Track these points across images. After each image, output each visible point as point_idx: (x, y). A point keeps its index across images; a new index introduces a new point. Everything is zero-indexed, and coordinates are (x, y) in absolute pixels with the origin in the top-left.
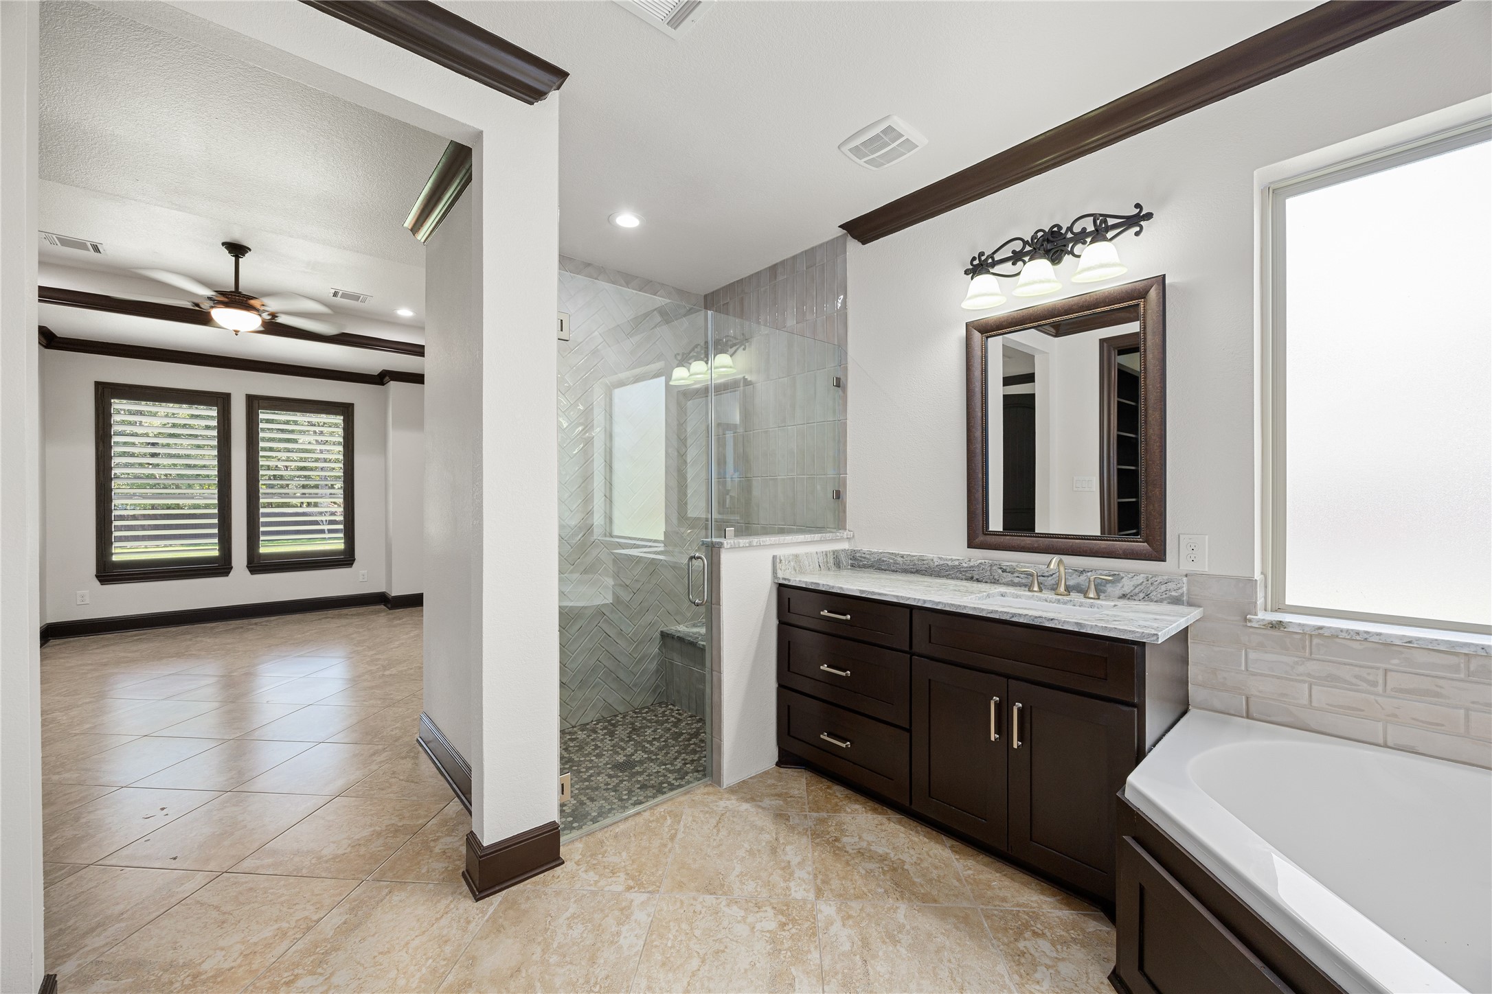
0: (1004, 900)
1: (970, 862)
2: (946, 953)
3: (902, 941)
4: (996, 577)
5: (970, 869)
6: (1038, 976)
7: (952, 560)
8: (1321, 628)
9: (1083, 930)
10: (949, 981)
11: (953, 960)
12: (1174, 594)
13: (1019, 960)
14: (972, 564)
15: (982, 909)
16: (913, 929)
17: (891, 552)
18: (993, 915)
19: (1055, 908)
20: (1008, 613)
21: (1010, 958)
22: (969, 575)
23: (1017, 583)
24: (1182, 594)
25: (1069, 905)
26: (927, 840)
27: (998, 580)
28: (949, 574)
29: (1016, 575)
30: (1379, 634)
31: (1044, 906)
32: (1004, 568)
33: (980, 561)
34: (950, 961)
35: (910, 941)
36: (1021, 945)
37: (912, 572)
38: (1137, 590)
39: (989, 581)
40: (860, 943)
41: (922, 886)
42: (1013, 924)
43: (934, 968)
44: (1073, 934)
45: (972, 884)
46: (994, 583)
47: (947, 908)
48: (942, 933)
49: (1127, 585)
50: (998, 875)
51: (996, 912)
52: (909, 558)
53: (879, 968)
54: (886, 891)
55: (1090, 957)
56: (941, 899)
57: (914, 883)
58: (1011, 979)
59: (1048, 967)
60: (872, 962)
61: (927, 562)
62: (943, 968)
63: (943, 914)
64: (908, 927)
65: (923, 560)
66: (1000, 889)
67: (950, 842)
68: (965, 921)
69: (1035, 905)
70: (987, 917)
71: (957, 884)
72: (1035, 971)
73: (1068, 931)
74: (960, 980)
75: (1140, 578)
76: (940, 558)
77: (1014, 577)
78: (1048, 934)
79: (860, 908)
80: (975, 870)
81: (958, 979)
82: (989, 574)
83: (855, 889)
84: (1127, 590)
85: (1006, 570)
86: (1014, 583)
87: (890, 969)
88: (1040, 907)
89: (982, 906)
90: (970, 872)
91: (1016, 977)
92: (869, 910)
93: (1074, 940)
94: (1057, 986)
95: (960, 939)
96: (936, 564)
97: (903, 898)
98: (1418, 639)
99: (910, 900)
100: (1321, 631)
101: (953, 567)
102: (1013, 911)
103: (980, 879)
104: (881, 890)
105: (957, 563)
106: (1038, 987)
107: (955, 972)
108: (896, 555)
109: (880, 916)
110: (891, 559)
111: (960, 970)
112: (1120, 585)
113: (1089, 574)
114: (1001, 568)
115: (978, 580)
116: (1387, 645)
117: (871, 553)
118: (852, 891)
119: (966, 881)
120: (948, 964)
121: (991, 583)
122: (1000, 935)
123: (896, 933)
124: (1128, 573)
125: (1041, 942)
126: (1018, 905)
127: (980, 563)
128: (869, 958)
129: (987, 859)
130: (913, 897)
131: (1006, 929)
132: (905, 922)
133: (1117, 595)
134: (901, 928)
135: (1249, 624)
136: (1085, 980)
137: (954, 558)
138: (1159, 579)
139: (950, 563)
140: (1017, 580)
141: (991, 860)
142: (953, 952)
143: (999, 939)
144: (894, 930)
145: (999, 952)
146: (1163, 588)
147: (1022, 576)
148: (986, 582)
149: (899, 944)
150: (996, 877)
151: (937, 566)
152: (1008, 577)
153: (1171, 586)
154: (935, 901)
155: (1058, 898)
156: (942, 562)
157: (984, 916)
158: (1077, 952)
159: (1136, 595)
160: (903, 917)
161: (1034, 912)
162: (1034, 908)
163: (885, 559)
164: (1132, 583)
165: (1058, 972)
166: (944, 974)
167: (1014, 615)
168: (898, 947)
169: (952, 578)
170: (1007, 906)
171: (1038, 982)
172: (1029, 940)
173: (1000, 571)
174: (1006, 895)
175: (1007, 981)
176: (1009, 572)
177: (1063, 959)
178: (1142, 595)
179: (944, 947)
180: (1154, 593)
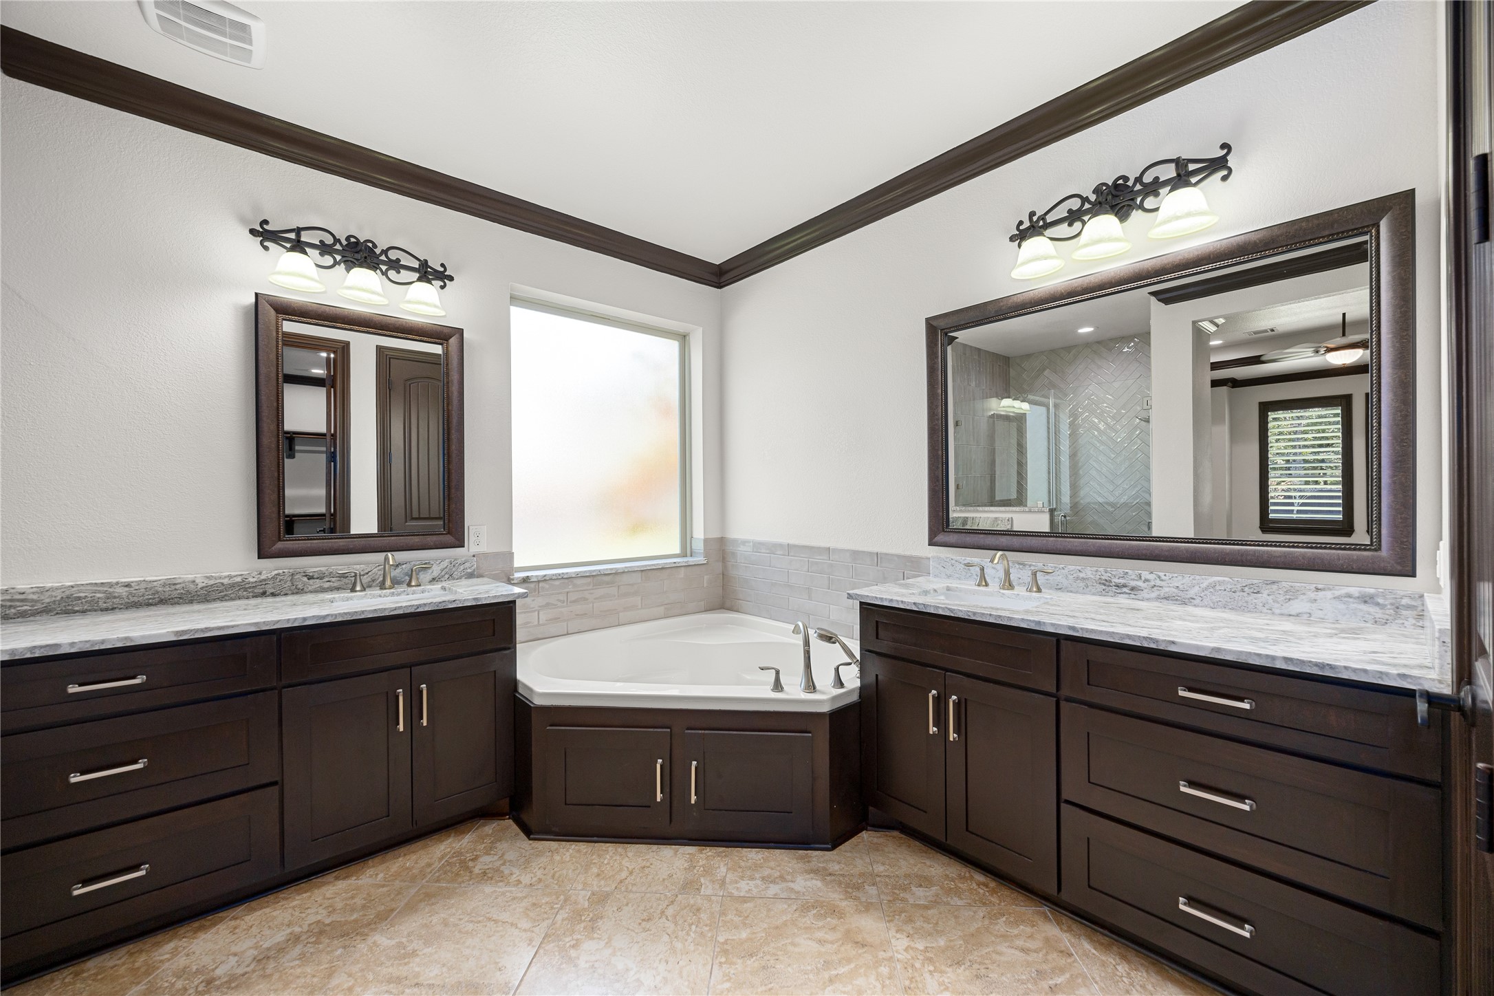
0: (429, 865)
1: (370, 872)
2: (451, 920)
3: (416, 949)
4: (299, 586)
5: (377, 875)
6: (506, 872)
7: (230, 577)
8: (545, 576)
9: (487, 835)
10: (478, 925)
11: (461, 917)
12: (469, 571)
13: (488, 877)
14: (263, 577)
15: (427, 882)
16: (409, 936)
17: (94, 582)
18: (438, 877)
19: (459, 841)
20: (413, 605)
21: (483, 882)
22: (260, 590)
23: (328, 588)
24: (474, 570)
25: (464, 833)
26: (308, 894)
27: (302, 590)
28: (226, 595)
29: (327, 579)
30: (567, 573)
31: (454, 845)
32: (311, 574)
33: (276, 572)
34: (460, 919)
35: (420, 942)
36: (476, 870)
37: (149, 605)
38: (443, 573)
39: (290, 592)
40: (392, 985)
41: (366, 915)
42: (455, 869)
43: (460, 932)
44: (487, 841)
45: (396, 879)
46: (297, 593)
47: (406, 904)
48: (430, 916)
49: (436, 570)
50: (400, 859)
51: (437, 874)
52: (143, 586)
53: (432, 975)
54: (344, 947)
55: (510, 842)
56: (395, 906)
57: (356, 921)
58: (499, 887)
59: (504, 864)
60: (421, 978)
61: (182, 585)
62: (464, 925)
63: (411, 908)
64: (404, 940)
65: (175, 584)
66: (416, 863)
67: (330, 877)
68: (429, 897)
69: (449, 850)
70: (438, 881)
71: (385, 889)
72: (502, 872)
73: (483, 843)
74: (482, 918)
75: (445, 563)
76: (207, 577)
77: (324, 582)
78: (478, 853)
79: (346, 976)
80: (382, 872)
81: (481, 919)
82: (290, 585)
83: (314, 976)
84: (435, 574)
85: (313, 576)
86: (324, 589)
87: (439, 966)
88: (453, 848)
89: (424, 881)
90: (381, 875)
91: (500, 884)
92: (355, 969)
93: (492, 842)
94: (520, 866)
95: (445, 906)
96: (201, 585)
97: (367, 935)
98: (581, 572)
99: (374, 930)
100: (545, 578)
101: (232, 586)
102: (443, 864)
103: (395, 872)
104: (339, 952)
105: (239, 579)
106: (515, 876)
107: (474, 919)
108: (111, 585)
109: (372, 960)
110: (100, 592)
111: (473, 915)
112: (430, 571)
113: (404, 566)
114: (306, 576)
115: (273, 595)
116: (569, 578)
117: (42, 591)
118: (315, 980)
119: (388, 881)
120: (462, 921)
121: (293, 594)
122: (460, 880)
123: (403, 951)
124: (436, 560)
125: (481, 860)
126: (441, 859)
127: (276, 575)
128: (416, 980)
129: (377, 860)
130: (373, 926)
131: (457, 875)
132: (397, 940)
133: (428, 580)
134: (400, 945)
135: (512, 582)
136: (524, 851)
137: (233, 574)
138: (459, 561)
139: (226, 581)
140: (327, 585)
141: (380, 857)
142: (454, 914)
143: (463, 881)
144: (399, 952)
145: (473, 886)
146: (462, 567)
147: (333, 579)
148: (286, 594)
149: (418, 952)
150: (402, 861)
151: (202, 588)
152: (317, 584)
153: (467, 565)
154: (392, 910)
155: (453, 835)
156: (212, 582)
157: (436, 882)
158: (502, 846)
159: (443, 577)
160: (389, 941)
161: (454, 853)
162: (451, 851)
163: (82, 595)
164: (440, 568)
165: (510, 861)
166: (470, 926)
167: (419, 606)
168: (420, 953)
169: (232, 599)
170: (437, 865)
171: (511, 874)
172: (476, 865)
173: (305, 579)
174: (426, 861)
175: (500, 890)
176: (318, 578)
177: (503, 855)
178: (447, 576)
179: (444, 919)
180: (456, 573)
